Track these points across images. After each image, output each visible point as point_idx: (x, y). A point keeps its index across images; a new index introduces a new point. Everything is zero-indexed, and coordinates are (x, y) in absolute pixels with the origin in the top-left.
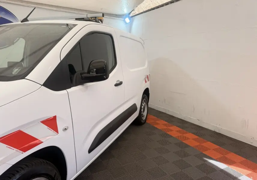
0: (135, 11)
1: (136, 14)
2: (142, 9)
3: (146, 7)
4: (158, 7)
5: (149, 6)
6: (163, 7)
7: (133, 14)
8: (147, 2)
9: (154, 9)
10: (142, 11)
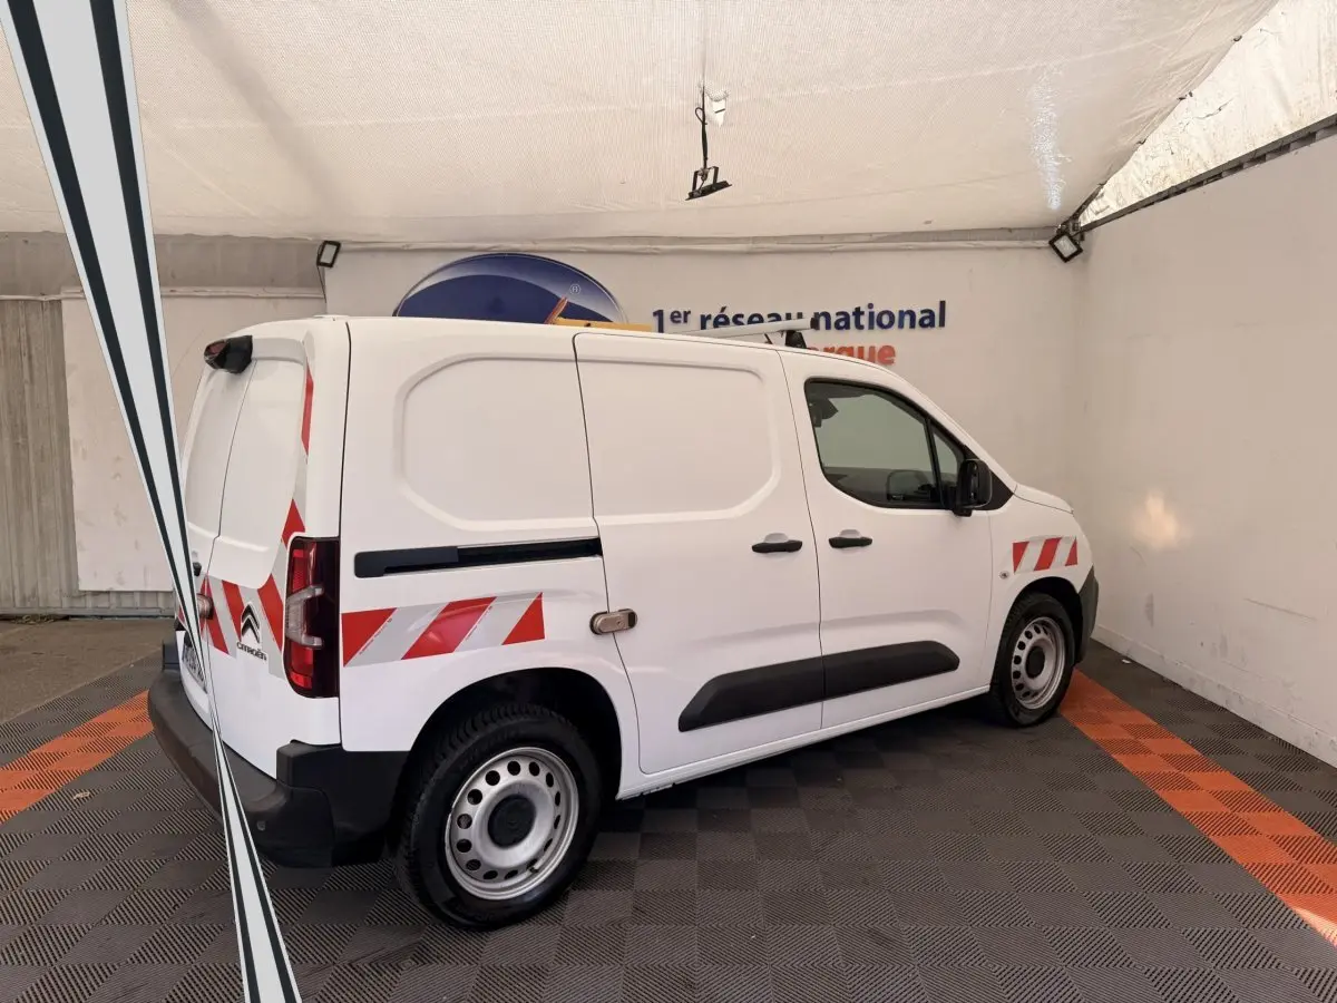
0: (1105, 197)
1: (1110, 212)
2: (1135, 188)
3: (1150, 179)
4: (1197, 183)
5: (1163, 174)
6: (1220, 181)
7: (1097, 213)
8: (1153, 158)
9: (1184, 191)
10: (1135, 200)
